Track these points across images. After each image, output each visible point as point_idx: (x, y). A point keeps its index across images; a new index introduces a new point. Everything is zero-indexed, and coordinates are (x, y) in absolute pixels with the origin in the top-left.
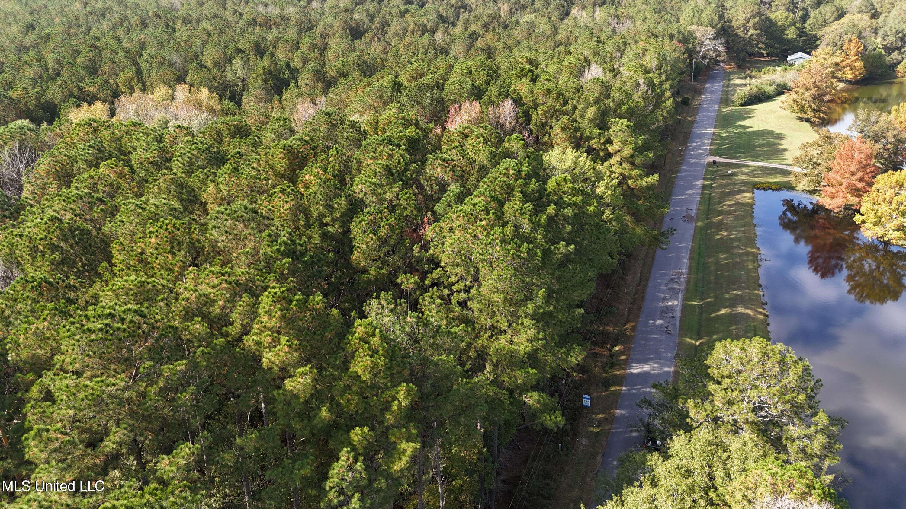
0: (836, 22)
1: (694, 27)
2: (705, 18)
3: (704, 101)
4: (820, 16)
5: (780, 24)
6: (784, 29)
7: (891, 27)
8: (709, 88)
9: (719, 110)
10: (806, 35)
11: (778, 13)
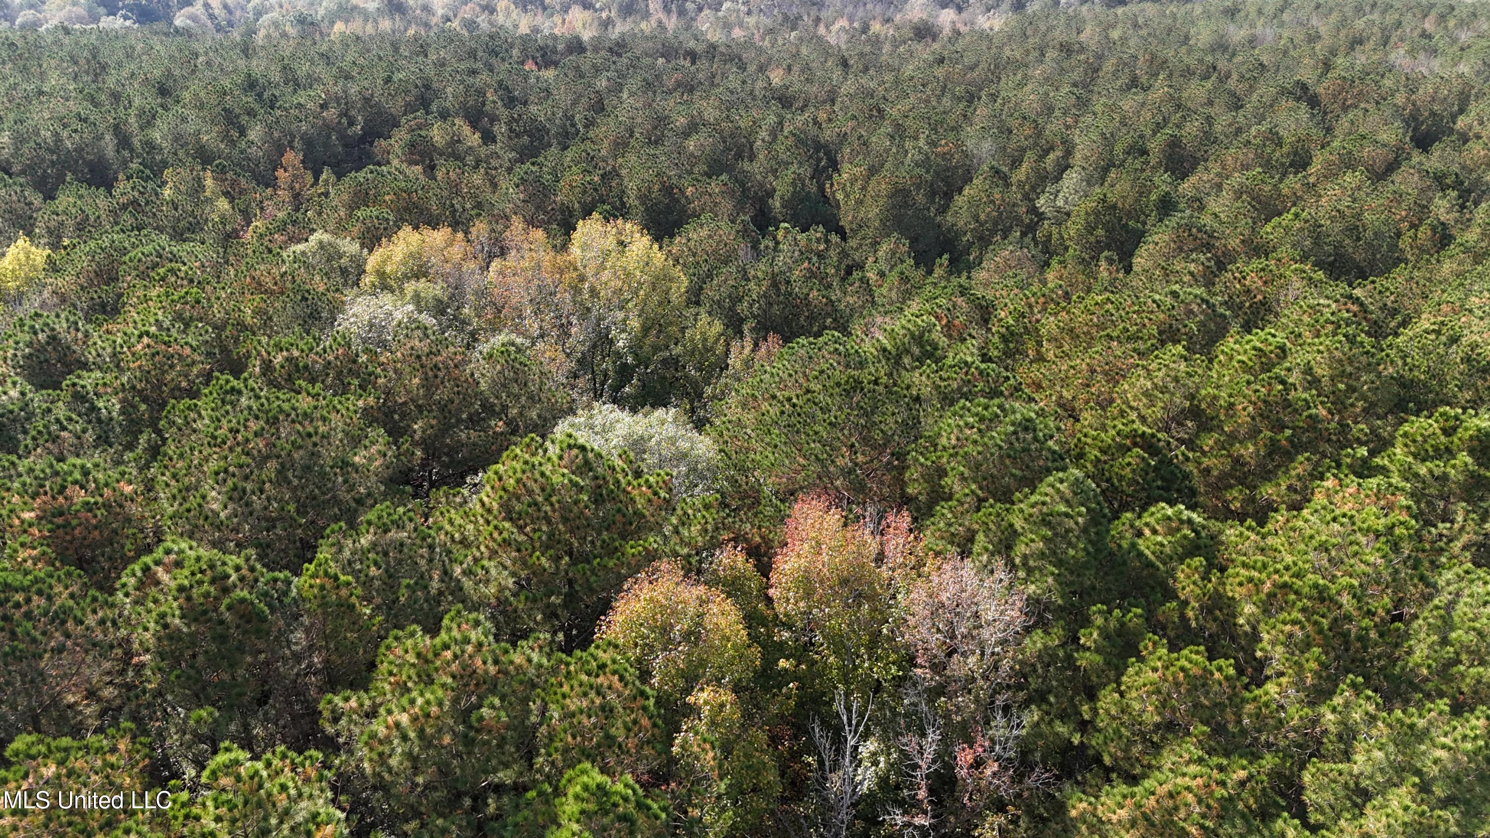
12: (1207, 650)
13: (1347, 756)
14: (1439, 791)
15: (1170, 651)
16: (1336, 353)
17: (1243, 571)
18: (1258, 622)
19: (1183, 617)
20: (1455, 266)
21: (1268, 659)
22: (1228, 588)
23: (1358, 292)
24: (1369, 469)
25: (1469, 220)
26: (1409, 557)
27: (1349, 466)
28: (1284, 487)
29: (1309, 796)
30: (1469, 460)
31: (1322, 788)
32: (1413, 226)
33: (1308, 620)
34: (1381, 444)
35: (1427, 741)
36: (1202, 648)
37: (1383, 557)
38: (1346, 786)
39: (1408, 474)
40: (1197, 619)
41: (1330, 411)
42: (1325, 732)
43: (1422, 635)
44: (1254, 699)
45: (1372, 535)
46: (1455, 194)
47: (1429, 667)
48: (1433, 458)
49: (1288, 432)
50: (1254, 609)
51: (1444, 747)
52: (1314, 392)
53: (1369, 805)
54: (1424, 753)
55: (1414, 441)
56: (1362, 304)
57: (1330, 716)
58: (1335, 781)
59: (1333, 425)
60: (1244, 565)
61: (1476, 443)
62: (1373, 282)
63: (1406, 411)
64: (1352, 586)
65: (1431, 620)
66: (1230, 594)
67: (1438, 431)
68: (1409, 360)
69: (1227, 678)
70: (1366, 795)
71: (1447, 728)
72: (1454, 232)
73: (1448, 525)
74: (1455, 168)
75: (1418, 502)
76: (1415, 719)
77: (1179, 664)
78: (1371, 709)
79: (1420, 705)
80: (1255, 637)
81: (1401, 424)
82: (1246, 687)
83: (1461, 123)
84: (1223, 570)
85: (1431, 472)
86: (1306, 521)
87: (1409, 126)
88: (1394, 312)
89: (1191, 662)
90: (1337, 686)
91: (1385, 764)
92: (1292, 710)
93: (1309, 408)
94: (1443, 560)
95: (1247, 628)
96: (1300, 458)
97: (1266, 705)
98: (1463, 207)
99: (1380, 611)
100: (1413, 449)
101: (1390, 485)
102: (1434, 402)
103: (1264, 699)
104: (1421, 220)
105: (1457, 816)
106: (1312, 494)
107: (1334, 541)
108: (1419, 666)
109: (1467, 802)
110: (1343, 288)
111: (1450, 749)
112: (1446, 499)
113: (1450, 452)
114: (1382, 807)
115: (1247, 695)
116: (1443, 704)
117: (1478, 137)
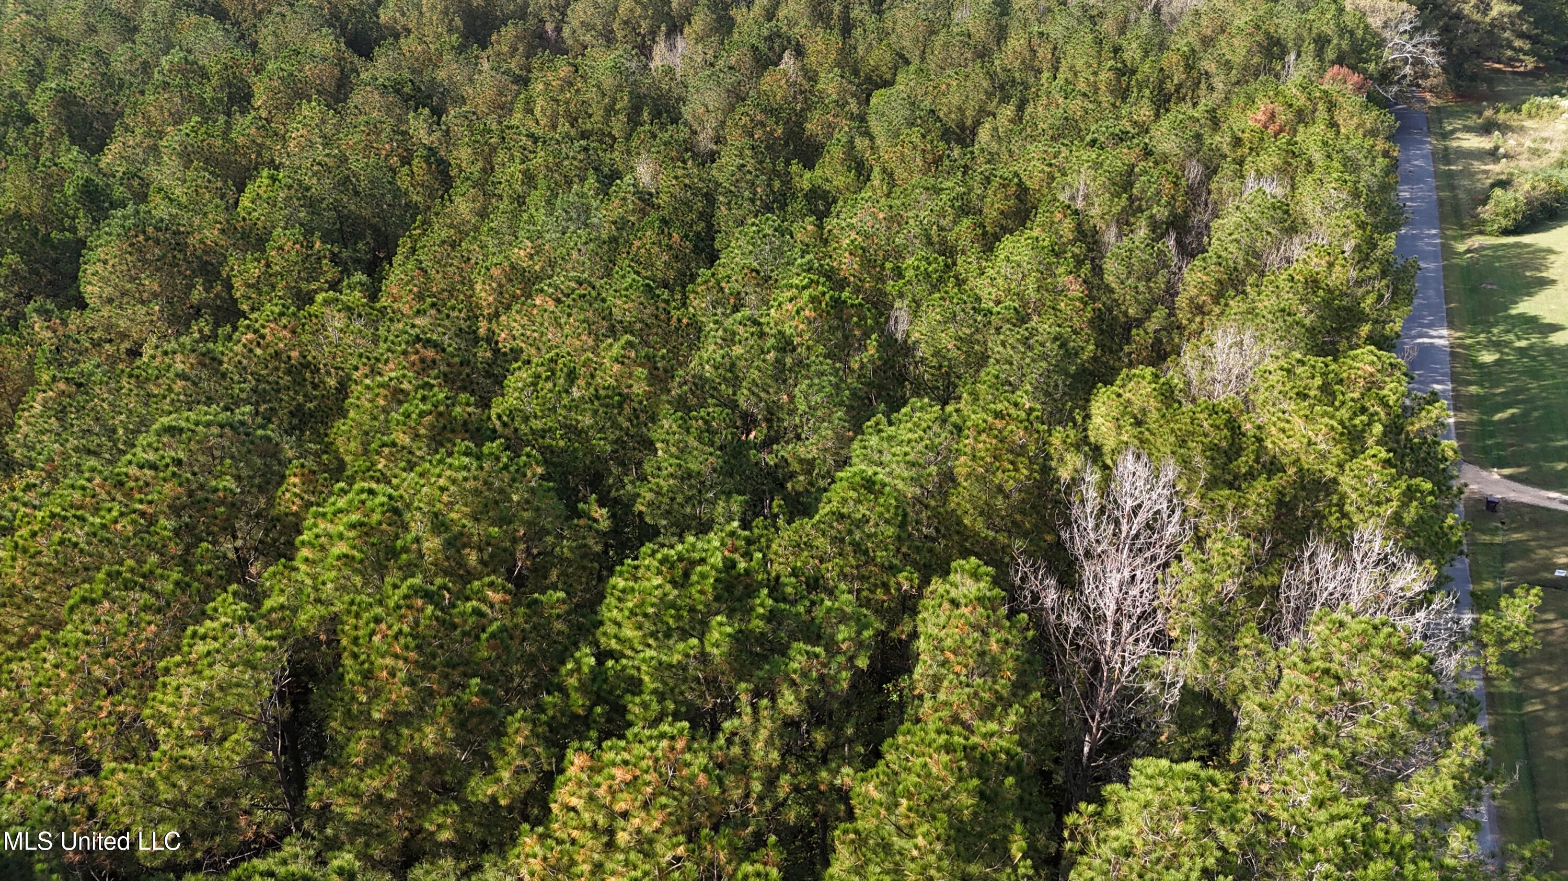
1: (1364, 1)
9: (1446, 248)
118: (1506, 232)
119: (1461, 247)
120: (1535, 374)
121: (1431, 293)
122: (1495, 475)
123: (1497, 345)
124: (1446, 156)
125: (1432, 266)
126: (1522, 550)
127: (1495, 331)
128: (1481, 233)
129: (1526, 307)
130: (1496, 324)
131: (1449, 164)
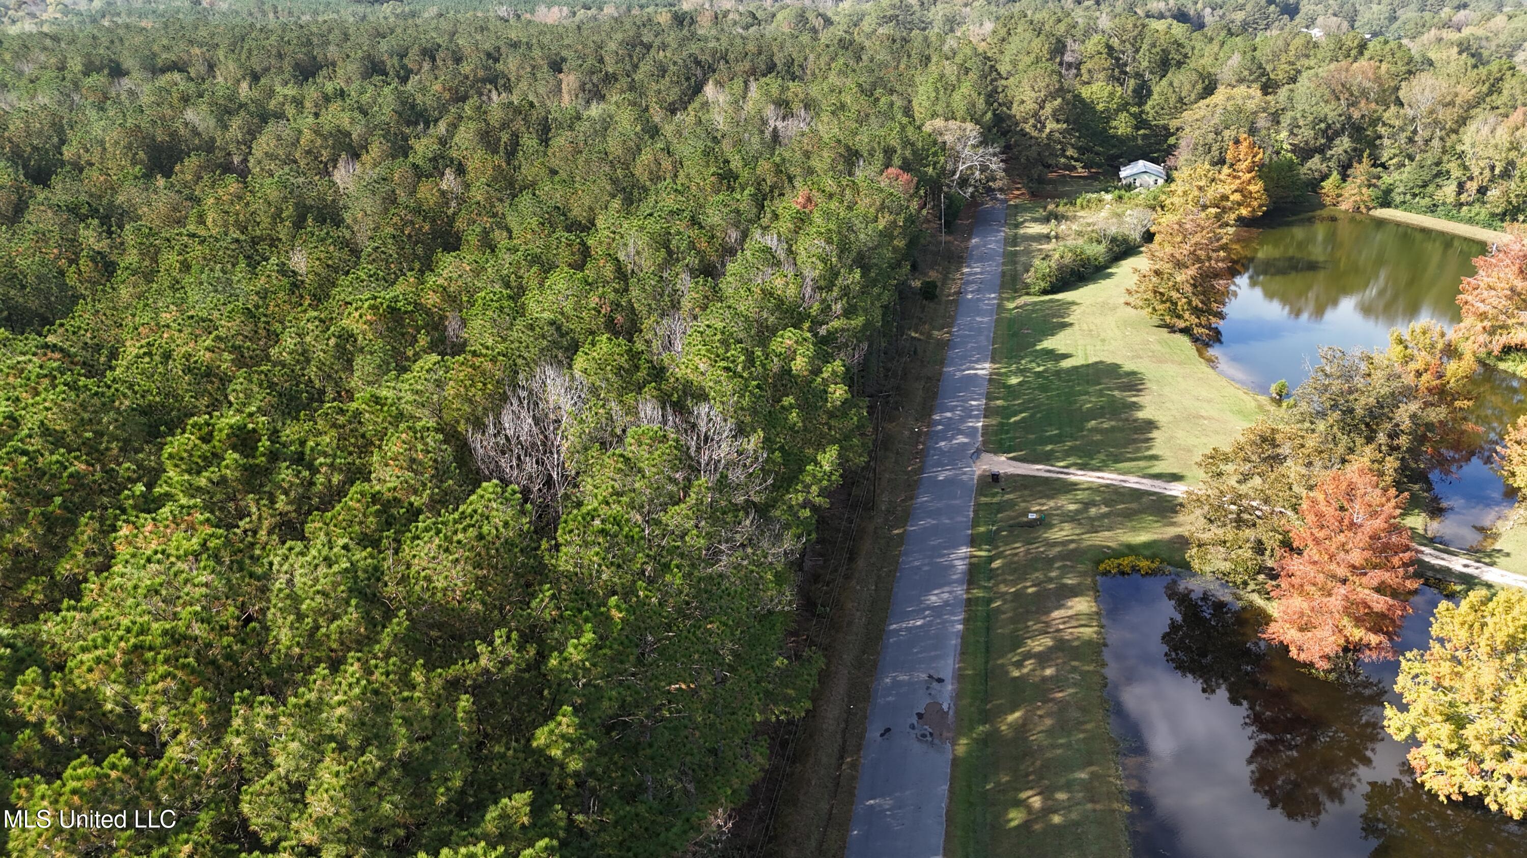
0: (1202, 103)
1: (939, 123)
2: (959, 100)
3: (968, 283)
4: (1171, 90)
5: (1100, 107)
6: (1108, 117)
7: (1304, 110)
8: (977, 247)
9: (1000, 307)
10: (1150, 127)
11: (1095, 87)
12: (90, 757)
13: (269, 766)
14: (353, 743)
15: (49, 783)
16: (68, 405)
17: (86, 657)
18: (126, 698)
19: (45, 740)
20: (131, 289)
21: (155, 726)
22: (78, 682)
23: (51, 339)
24: (153, 501)
25: (122, 244)
26: (232, 562)
27: (134, 507)
28: (80, 556)
29: (256, 823)
30: (236, 456)
31: (263, 807)
32: (71, 262)
33: (176, 668)
34: (153, 475)
35: (326, 708)
36: (85, 757)
37: (213, 572)
38: (282, 791)
39: (192, 490)
40: (61, 733)
41: (88, 463)
42: (240, 757)
43: (280, 621)
44: (163, 772)
45: (191, 557)
46: (96, 222)
47: (298, 644)
48: (206, 468)
49: (58, 500)
50: (118, 688)
51: (340, 704)
52: (62, 450)
53: (308, 794)
54: (327, 720)
55: (182, 459)
56: (62, 350)
57: (237, 741)
58: (270, 794)
59: (98, 476)
60: (84, 650)
61: (234, 439)
62: (62, 325)
63: (159, 435)
64: (196, 613)
65: (280, 605)
66: (84, 687)
67: (197, 442)
68: (136, 388)
69: (125, 770)
70: (301, 787)
71: (334, 687)
72: (113, 258)
73: (248, 519)
74: (83, 197)
75: (212, 512)
76: (307, 697)
77: (67, 789)
78: (269, 711)
79: (305, 683)
80: (131, 714)
81: (162, 449)
82: (148, 766)
83: (68, 153)
84: (60, 668)
85: (210, 480)
86: (122, 575)
87: (17, 164)
88: (98, 348)
89: (79, 779)
90: (230, 711)
91: (302, 749)
92: (202, 759)
93: (66, 468)
94: (257, 552)
95: (119, 709)
96: (83, 520)
97: (176, 770)
98: (110, 233)
99: (231, 621)
100: (183, 467)
101: (182, 507)
102: (179, 418)
103: (171, 766)
104: (77, 255)
105: (375, 752)
106: (114, 549)
107: (157, 580)
108: (289, 648)
109: (376, 736)
110: (33, 340)
111: (345, 702)
112: (234, 499)
113: (216, 457)
114: (318, 787)
115: (153, 772)
116: (322, 670)
117: (92, 165)
118: (1045, 292)
119: (1011, 305)
120: (1044, 388)
121: (982, 338)
122: (1003, 458)
123: (1021, 372)
124: (1014, 240)
125: (986, 319)
126: (1012, 504)
127: (1023, 362)
128: (1028, 294)
129: (1048, 344)
130: (1023, 358)
131: (1015, 246)
